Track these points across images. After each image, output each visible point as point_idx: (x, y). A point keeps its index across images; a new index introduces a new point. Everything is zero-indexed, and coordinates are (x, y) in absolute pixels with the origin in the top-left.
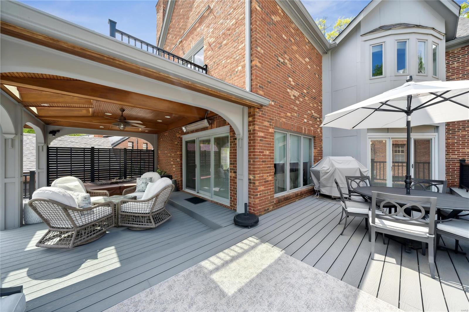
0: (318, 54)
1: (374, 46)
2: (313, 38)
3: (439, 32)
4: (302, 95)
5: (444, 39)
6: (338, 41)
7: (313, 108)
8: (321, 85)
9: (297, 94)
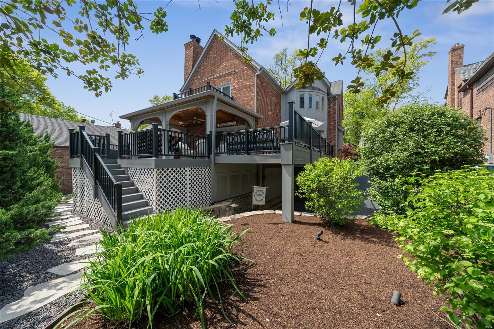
0: (279, 94)
1: (301, 95)
2: (277, 88)
3: (324, 92)
4: (273, 114)
5: (327, 95)
6: (288, 90)
7: (277, 119)
8: (280, 108)
9: (271, 113)
